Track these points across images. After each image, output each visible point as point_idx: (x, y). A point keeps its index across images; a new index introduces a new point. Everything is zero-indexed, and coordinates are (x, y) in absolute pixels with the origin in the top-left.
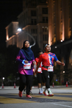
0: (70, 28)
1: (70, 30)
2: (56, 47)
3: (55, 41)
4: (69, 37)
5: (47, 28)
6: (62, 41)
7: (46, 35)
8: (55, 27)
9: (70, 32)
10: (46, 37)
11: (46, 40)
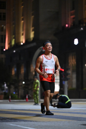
0: (33, 28)
1: (33, 30)
2: (14, 51)
3: (13, 43)
4: (32, 39)
5: (5, 27)
6: (22, 44)
7: (2, 36)
8: (14, 26)
9: (33, 32)
10: (2, 38)
11: (2, 42)
